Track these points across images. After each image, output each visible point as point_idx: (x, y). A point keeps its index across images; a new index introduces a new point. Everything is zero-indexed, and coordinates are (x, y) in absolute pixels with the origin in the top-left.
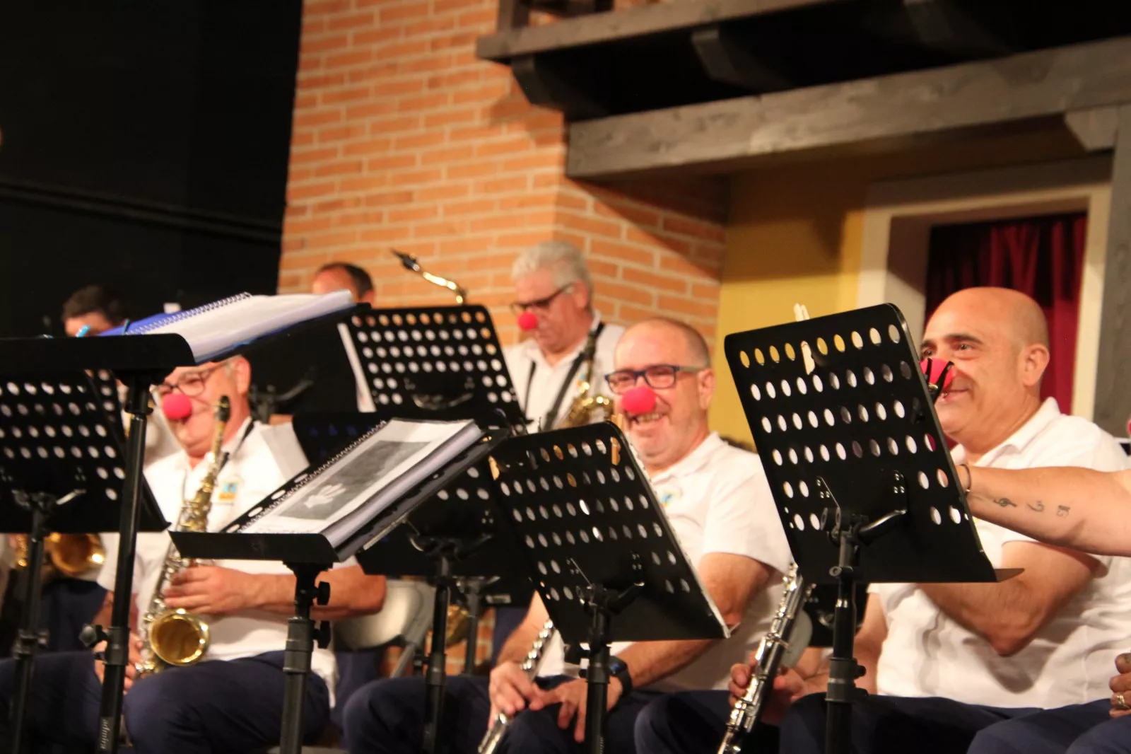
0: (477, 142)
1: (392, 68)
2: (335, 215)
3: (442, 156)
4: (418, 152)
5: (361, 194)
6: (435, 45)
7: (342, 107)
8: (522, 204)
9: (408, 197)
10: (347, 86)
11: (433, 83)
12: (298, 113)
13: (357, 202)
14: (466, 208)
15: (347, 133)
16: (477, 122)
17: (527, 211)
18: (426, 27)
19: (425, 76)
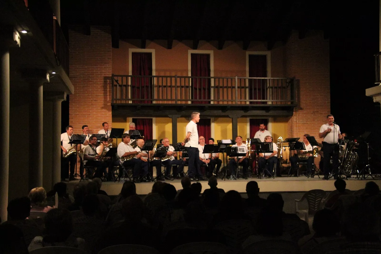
0: (99, 110)
1: (86, 102)
2: (78, 116)
3: (94, 111)
4: (91, 111)
5: (82, 114)
6: (92, 101)
7: (77, 105)
8: (107, 117)
9: (90, 115)
10: (78, 103)
11: (92, 104)
12: (70, 105)
13: (81, 115)
14: (98, 116)
15: (78, 108)
16: (99, 108)
17: (108, 117)
18: (90, 99)
19: (91, 103)
